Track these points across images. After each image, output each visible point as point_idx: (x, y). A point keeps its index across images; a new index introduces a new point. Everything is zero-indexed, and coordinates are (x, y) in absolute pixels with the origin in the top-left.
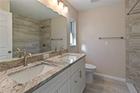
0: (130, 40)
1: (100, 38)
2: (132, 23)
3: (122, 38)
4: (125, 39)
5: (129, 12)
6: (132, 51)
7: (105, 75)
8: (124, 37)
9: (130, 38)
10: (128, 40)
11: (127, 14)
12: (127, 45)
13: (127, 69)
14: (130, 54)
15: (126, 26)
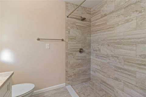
0: (69, 43)
1: (39, 40)
2: (70, 26)
3: (63, 40)
4: (65, 41)
5: (69, 16)
6: (70, 53)
7: (44, 90)
8: (64, 40)
9: (68, 41)
10: (67, 42)
11: (66, 16)
12: (67, 48)
13: (67, 72)
14: (69, 56)
15: (66, 28)
